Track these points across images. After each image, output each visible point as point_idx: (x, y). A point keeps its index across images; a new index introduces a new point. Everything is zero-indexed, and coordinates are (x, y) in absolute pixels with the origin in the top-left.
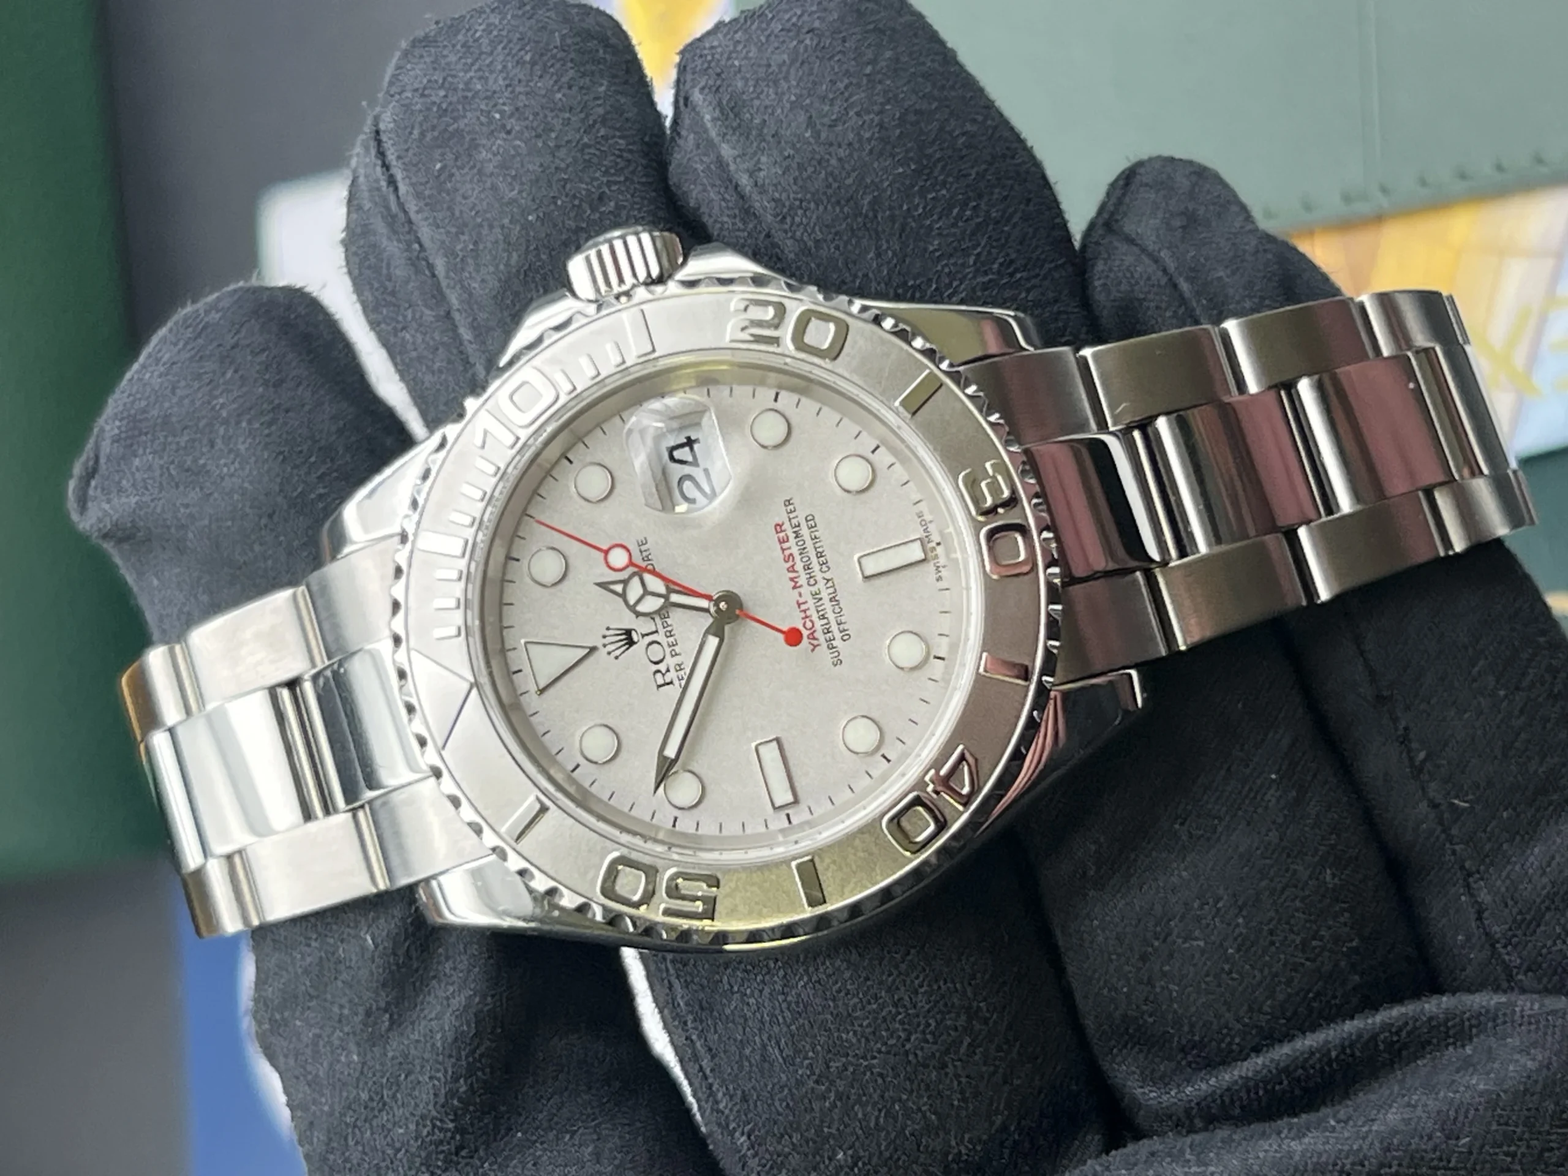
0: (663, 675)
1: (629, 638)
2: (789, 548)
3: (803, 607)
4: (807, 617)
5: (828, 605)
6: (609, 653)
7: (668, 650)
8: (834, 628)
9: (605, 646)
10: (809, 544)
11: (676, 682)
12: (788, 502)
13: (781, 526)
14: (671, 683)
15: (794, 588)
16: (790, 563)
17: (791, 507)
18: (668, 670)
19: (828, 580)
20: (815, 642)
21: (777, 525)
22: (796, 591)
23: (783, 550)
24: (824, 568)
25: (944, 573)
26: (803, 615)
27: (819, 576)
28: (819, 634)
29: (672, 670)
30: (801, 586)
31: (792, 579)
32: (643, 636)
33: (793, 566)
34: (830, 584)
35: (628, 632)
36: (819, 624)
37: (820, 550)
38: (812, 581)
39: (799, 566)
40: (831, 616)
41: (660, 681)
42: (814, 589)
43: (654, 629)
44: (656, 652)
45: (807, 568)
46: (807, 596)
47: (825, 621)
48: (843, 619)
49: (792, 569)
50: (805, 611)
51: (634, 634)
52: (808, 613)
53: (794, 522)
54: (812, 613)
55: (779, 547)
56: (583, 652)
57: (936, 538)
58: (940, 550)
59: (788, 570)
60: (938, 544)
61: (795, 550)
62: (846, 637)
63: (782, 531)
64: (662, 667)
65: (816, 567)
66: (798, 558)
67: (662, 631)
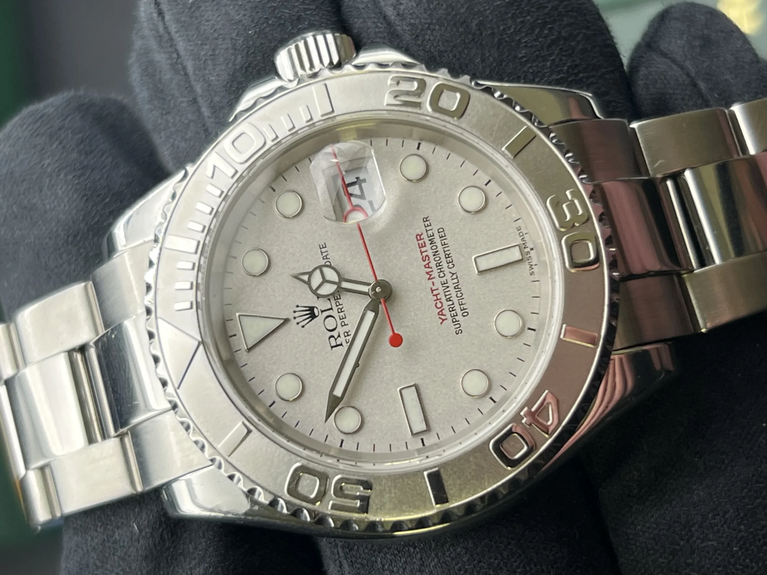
0: (336, 339)
1: (311, 313)
2: (426, 251)
3: (435, 292)
4: (438, 300)
5: (453, 292)
6: (298, 323)
7: (339, 322)
8: (457, 307)
9: (295, 318)
10: (440, 248)
11: (344, 344)
12: (426, 219)
13: (420, 236)
14: (341, 345)
15: (429, 279)
16: (427, 262)
17: (428, 223)
18: (339, 336)
19: (453, 274)
20: (443, 317)
21: (418, 235)
22: (431, 281)
23: (422, 253)
24: (451, 265)
25: (536, 269)
26: (435, 298)
27: (447, 271)
28: (446, 312)
29: (342, 336)
30: (434, 278)
31: (427, 273)
32: (322, 311)
33: (428, 264)
34: (454, 276)
35: (311, 309)
36: (446, 304)
37: (448, 253)
38: (442, 275)
39: (433, 264)
40: (455, 300)
41: (334, 344)
42: (444, 279)
43: (329, 307)
44: (331, 323)
45: (438, 265)
46: (438, 285)
47: (451, 303)
48: (464, 301)
49: (427, 266)
50: (436, 295)
51: (316, 311)
52: (439, 297)
53: (430, 233)
54: (442, 296)
55: (419, 250)
56: (278, 323)
57: (530, 245)
58: (533, 253)
59: (425, 266)
60: (532, 249)
61: (430, 253)
62: (465, 313)
63: (421, 239)
64: (335, 334)
65: (445, 265)
66: (432, 258)
67: (335, 309)
